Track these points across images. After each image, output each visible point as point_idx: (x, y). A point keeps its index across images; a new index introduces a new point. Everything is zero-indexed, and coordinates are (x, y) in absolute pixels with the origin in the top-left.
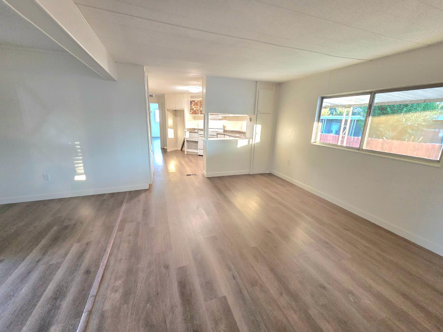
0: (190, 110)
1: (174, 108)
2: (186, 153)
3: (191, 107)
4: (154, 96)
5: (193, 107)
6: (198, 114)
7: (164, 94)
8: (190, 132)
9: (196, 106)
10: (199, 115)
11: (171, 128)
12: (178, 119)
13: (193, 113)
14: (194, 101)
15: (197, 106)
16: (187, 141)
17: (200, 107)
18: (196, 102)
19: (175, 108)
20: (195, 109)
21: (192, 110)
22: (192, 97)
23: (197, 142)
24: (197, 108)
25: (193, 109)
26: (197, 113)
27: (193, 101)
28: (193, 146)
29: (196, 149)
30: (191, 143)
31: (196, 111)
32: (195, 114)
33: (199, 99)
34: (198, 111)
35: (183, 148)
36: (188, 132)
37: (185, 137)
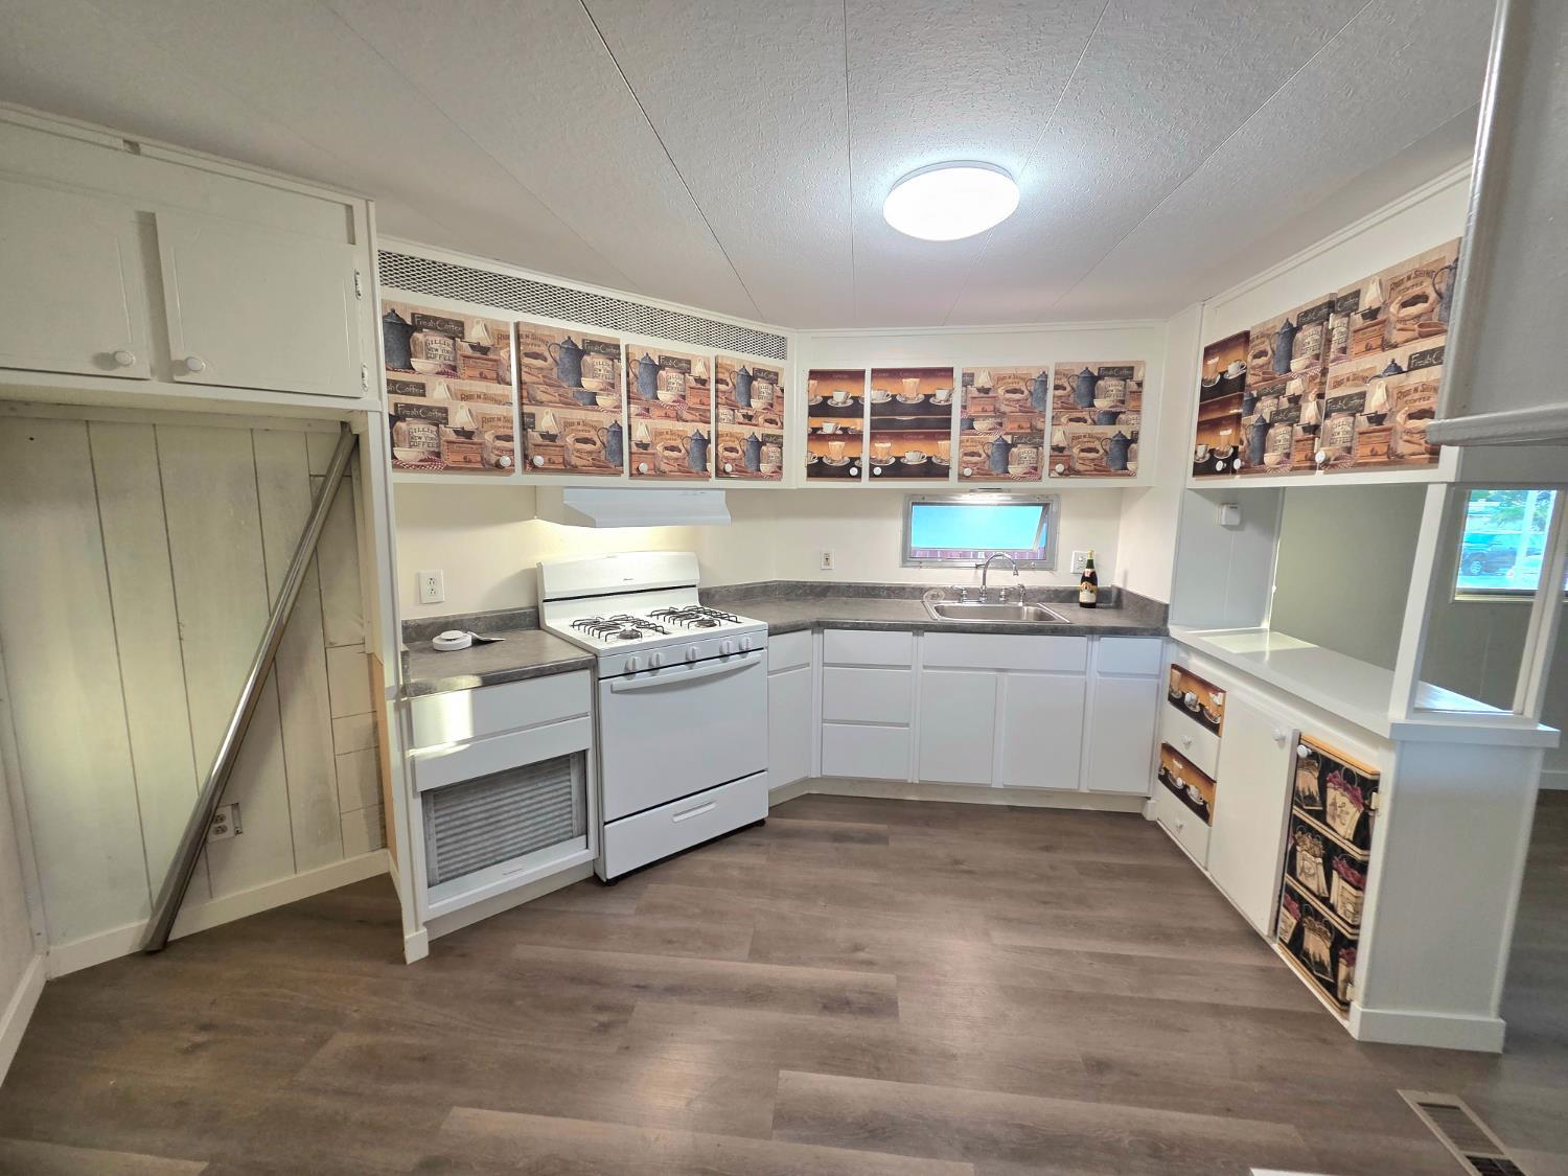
0: (394, 419)
2: (420, 946)
3: (396, 387)
5: (438, 394)
6: (510, 470)
8: (490, 681)
9: (479, 387)
10: (521, 477)
13: (433, 459)
15: (496, 389)
16: (425, 795)
17: (527, 398)
18: (476, 334)
20: (461, 417)
21: (417, 428)
23: (566, 762)
24: (493, 410)
25: (438, 417)
26: (505, 461)
27: (425, 318)
28: (514, 827)
29: (562, 837)
30: (474, 808)
31: (475, 440)
32: (473, 470)
33: (508, 317)
34: (509, 438)
35: (183, 912)
36: (450, 688)
37: (412, 752)
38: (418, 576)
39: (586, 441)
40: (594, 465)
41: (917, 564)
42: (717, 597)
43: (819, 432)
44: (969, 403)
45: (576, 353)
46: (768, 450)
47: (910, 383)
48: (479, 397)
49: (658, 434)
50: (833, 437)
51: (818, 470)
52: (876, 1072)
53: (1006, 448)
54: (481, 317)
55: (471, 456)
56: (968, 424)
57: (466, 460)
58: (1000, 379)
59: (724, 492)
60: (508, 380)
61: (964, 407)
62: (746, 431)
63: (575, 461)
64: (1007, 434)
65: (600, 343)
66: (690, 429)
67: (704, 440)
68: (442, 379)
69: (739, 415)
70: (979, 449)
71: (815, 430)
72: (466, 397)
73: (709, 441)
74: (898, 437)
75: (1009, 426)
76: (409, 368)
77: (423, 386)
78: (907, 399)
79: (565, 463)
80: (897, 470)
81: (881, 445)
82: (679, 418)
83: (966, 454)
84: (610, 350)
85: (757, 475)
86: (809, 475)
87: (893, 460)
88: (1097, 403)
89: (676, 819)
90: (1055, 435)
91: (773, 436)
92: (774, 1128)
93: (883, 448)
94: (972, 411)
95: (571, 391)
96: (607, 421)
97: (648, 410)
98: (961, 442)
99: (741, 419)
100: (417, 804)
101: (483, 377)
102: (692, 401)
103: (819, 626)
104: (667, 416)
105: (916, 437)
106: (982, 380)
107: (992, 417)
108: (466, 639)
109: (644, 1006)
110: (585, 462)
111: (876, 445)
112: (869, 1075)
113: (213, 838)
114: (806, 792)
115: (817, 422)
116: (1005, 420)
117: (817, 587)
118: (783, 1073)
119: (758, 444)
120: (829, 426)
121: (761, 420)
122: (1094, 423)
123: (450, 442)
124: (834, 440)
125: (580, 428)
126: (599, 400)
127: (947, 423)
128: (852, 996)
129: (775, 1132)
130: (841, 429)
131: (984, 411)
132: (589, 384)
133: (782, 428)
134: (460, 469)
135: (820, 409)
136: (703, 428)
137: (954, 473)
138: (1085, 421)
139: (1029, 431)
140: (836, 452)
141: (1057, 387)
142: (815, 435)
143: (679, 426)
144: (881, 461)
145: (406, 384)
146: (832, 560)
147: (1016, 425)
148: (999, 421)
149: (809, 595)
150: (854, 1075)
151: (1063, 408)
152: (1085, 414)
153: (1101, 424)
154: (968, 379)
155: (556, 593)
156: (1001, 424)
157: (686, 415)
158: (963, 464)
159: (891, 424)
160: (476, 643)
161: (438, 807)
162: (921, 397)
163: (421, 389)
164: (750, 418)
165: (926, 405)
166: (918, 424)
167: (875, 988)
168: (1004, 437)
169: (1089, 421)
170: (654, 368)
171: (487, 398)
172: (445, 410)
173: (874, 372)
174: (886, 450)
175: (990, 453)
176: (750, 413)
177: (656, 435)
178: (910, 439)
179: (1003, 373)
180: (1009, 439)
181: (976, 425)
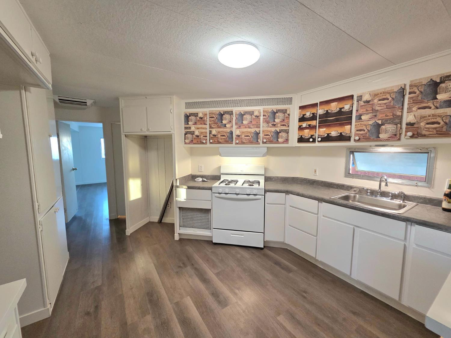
0: (185, 134)
1: (145, 129)
2: (177, 237)
3: (186, 128)
4: (89, 102)
5: (193, 129)
6: (206, 143)
7: (117, 99)
8: (189, 188)
9: (200, 126)
10: (208, 145)
11: (135, 177)
12: (153, 155)
13: (192, 142)
14: (196, 115)
15: (204, 126)
16: (180, 208)
17: (211, 127)
18: (200, 115)
19: (148, 130)
20: (197, 133)
21: (189, 136)
22: (188, 105)
23: (208, 211)
24: (204, 131)
25: (192, 133)
26: (204, 142)
27: (191, 114)
28: (196, 222)
29: (207, 228)
30: (190, 214)
31: (199, 137)
32: (198, 144)
33: (207, 110)
34: (206, 136)
35: (163, 218)
36: (182, 187)
37: (177, 199)
38: (199, 166)
39: (223, 136)
40: (225, 142)
41: (352, 177)
42: (274, 179)
43: (301, 127)
44: (360, 108)
45: (221, 115)
46: (283, 134)
47: (334, 104)
48: (200, 128)
49: (243, 132)
50: (306, 128)
51: (301, 140)
52: (202, 314)
53: (378, 127)
54: (201, 111)
55: (198, 141)
56: (359, 118)
57: (198, 142)
58: (376, 95)
59: (266, 148)
60: (206, 124)
61: (357, 111)
62: (273, 129)
63: (220, 141)
64: (379, 120)
65: (227, 112)
66: (253, 130)
67: (257, 133)
68: (194, 125)
69: (270, 125)
70: (364, 128)
71: (300, 126)
72: (198, 129)
73: (259, 133)
74: (328, 126)
75: (380, 116)
76: (188, 124)
77: (190, 127)
78: (332, 111)
79: (218, 141)
80: (328, 139)
81: (322, 130)
82: (249, 128)
83: (357, 131)
84: (230, 113)
85: (277, 142)
86: (298, 142)
87: (326, 135)
88: (438, 97)
89: (232, 235)
90: (408, 118)
91: (284, 130)
92: (174, 303)
93: (322, 131)
94: (360, 112)
95: (220, 124)
96: (229, 130)
97: (240, 127)
98: (356, 125)
99: (271, 126)
100: (178, 209)
101: (201, 124)
102: (254, 122)
103: (287, 192)
104: (246, 127)
105: (335, 125)
106: (366, 97)
107: (371, 113)
108: (201, 179)
109: (189, 268)
110: (223, 141)
111: (320, 130)
112: (200, 313)
113: (167, 207)
114: (286, 248)
115: (301, 124)
116: (378, 114)
117: (311, 181)
118: (189, 297)
119: (277, 133)
120: (304, 125)
121: (279, 125)
122: (437, 108)
123: (194, 138)
124: (306, 129)
125: (222, 133)
126: (227, 126)
127: (351, 118)
128: (221, 297)
129: (173, 304)
130: (308, 125)
131: (367, 110)
132: (224, 122)
133: (289, 126)
134: (196, 144)
135: (302, 119)
136: (257, 130)
137: (352, 139)
138: (430, 108)
139: (392, 117)
140: (307, 133)
141: (410, 93)
142: (300, 128)
143: (250, 130)
144: (322, 136)
145: (188, 127)
146: (317, 172)
147: (384, 115)
148: (375, 114)
149: (308, 183)
150: (197, 309)
151: (414, 103)
152: (430, 104)
153: (442, 108)
154: (360, 98)
155: (223, 172)
156: (376, 116)
157: (251, 127)
158: (356, 135)
159: (326, 121)
160: (203, 181)
161: (183, 212)
162: (338, 109)
163: (190, 128)
164: (275, 125)
165: (340, 112)
166: (337, 120)
167: (228, 300)
168: (377, 121)
169: (433, 107)
170: (241, 116)
171: (202, 128)
172: (194, 132)
173: (320, 103)
174: (323, 131)
175: (369, 129)
176: (275, 123)
177: (242, 133)
178: (332, 127)
179: (376, 92)
180: (380, 122)
181: (363, 117)
